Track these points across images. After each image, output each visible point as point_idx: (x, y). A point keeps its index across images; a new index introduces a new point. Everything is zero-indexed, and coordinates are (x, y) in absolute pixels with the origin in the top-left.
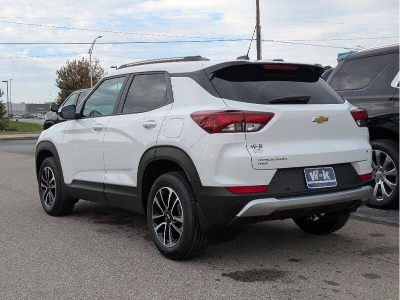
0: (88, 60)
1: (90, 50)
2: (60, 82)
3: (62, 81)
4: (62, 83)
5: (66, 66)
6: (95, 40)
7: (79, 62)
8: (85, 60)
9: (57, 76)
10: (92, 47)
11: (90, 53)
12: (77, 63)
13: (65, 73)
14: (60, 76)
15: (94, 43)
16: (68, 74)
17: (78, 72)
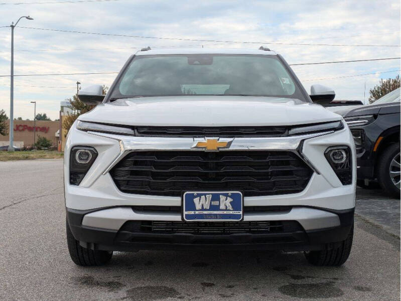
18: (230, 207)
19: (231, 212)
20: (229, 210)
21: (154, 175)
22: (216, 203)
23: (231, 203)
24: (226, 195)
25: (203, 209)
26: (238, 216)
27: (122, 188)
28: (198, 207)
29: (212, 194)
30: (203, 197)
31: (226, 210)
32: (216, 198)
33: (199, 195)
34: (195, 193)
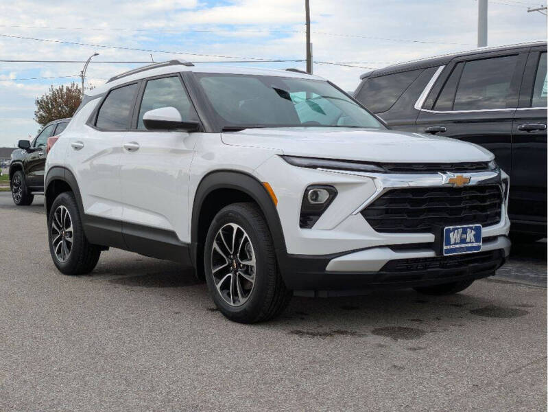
0: (80, 86)
1: (82, 72)
2: (41, 115)
3: (44, 114)
4: (44, 117)
5: (49, 94)
6: (90, 59)
7: (68, 89)
8: (75, 86)
9: (36, 108)
10: (86, 68)
11: (83, 77)
12: (65, 90)
13: (47, 103)
14: (41, 107)
15: (88, 62)
16: (52, 105)
17: (66, 103)
18: (473, 240)
19: (474, 245)
20: (473, 242)
21: (409, 213)
22: (464, 236)
23: (474, 235)
24: (471, 228)
25: (455, 244)
26: (478, 248)
27: (377, 227)
28: (453, 241)
29: (462, 228)
30: (456, 231)
31: (470, 242)
32: (465, 231)
33: (454, 230)
34: (451, 227)
